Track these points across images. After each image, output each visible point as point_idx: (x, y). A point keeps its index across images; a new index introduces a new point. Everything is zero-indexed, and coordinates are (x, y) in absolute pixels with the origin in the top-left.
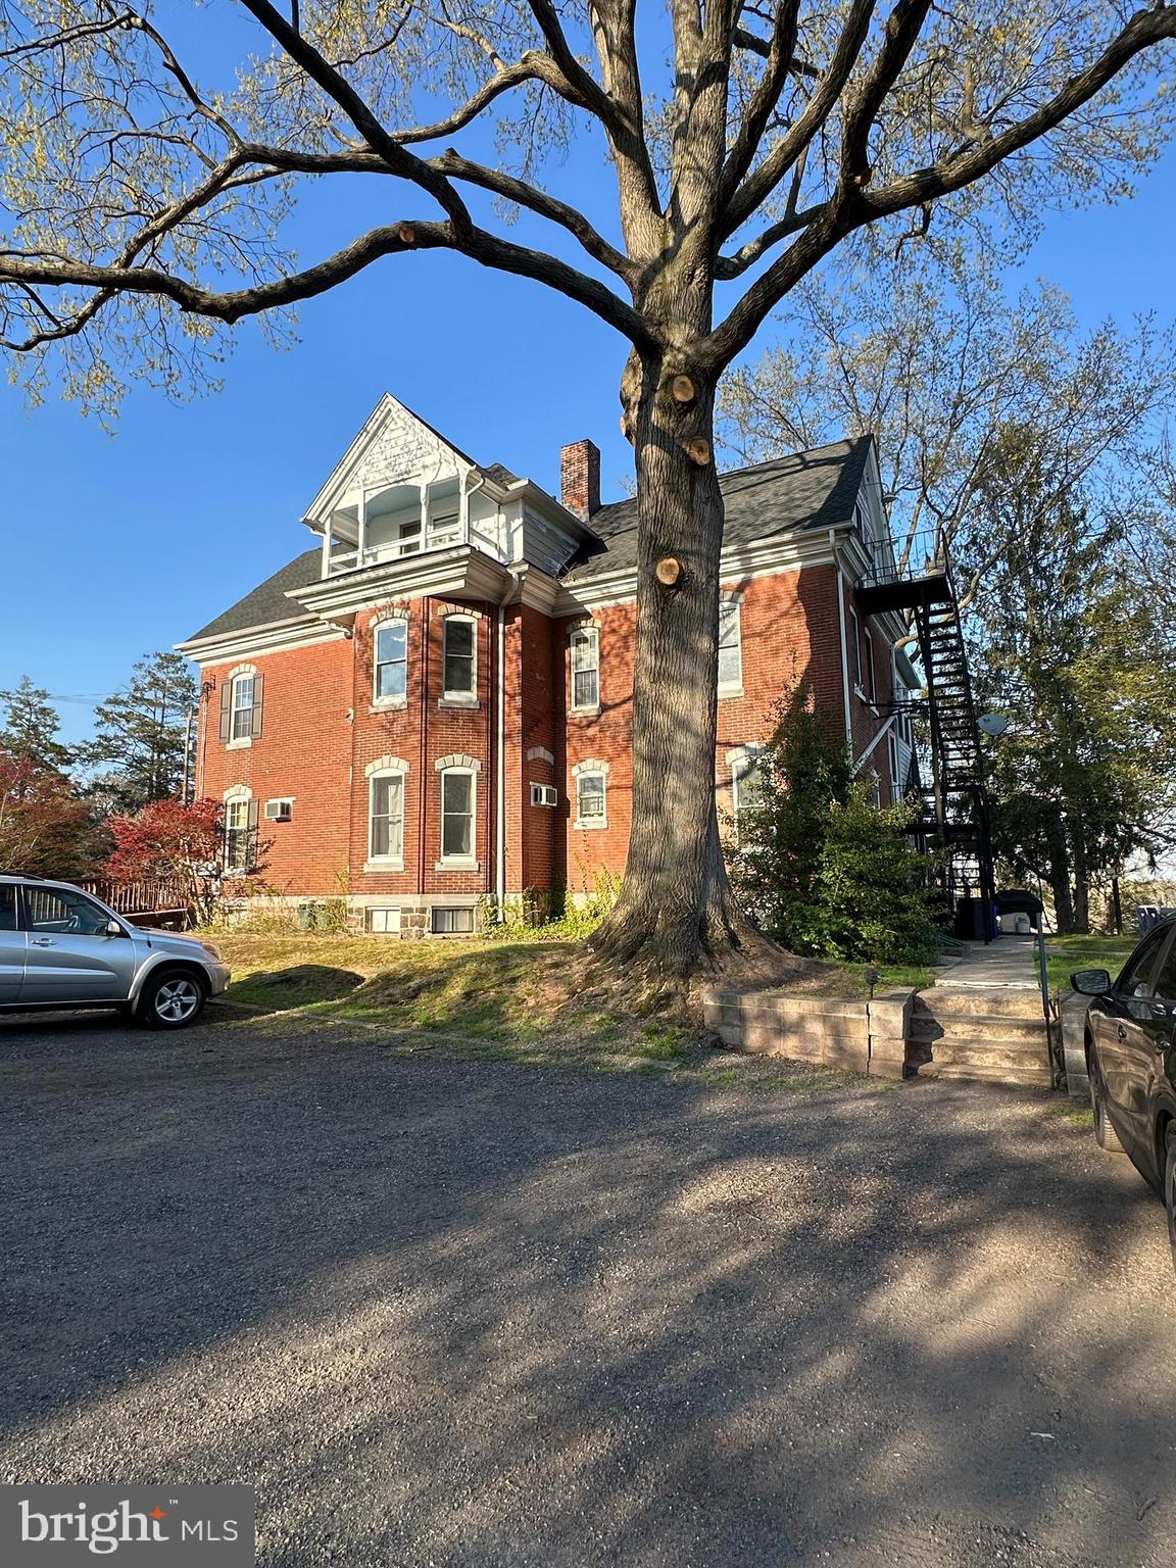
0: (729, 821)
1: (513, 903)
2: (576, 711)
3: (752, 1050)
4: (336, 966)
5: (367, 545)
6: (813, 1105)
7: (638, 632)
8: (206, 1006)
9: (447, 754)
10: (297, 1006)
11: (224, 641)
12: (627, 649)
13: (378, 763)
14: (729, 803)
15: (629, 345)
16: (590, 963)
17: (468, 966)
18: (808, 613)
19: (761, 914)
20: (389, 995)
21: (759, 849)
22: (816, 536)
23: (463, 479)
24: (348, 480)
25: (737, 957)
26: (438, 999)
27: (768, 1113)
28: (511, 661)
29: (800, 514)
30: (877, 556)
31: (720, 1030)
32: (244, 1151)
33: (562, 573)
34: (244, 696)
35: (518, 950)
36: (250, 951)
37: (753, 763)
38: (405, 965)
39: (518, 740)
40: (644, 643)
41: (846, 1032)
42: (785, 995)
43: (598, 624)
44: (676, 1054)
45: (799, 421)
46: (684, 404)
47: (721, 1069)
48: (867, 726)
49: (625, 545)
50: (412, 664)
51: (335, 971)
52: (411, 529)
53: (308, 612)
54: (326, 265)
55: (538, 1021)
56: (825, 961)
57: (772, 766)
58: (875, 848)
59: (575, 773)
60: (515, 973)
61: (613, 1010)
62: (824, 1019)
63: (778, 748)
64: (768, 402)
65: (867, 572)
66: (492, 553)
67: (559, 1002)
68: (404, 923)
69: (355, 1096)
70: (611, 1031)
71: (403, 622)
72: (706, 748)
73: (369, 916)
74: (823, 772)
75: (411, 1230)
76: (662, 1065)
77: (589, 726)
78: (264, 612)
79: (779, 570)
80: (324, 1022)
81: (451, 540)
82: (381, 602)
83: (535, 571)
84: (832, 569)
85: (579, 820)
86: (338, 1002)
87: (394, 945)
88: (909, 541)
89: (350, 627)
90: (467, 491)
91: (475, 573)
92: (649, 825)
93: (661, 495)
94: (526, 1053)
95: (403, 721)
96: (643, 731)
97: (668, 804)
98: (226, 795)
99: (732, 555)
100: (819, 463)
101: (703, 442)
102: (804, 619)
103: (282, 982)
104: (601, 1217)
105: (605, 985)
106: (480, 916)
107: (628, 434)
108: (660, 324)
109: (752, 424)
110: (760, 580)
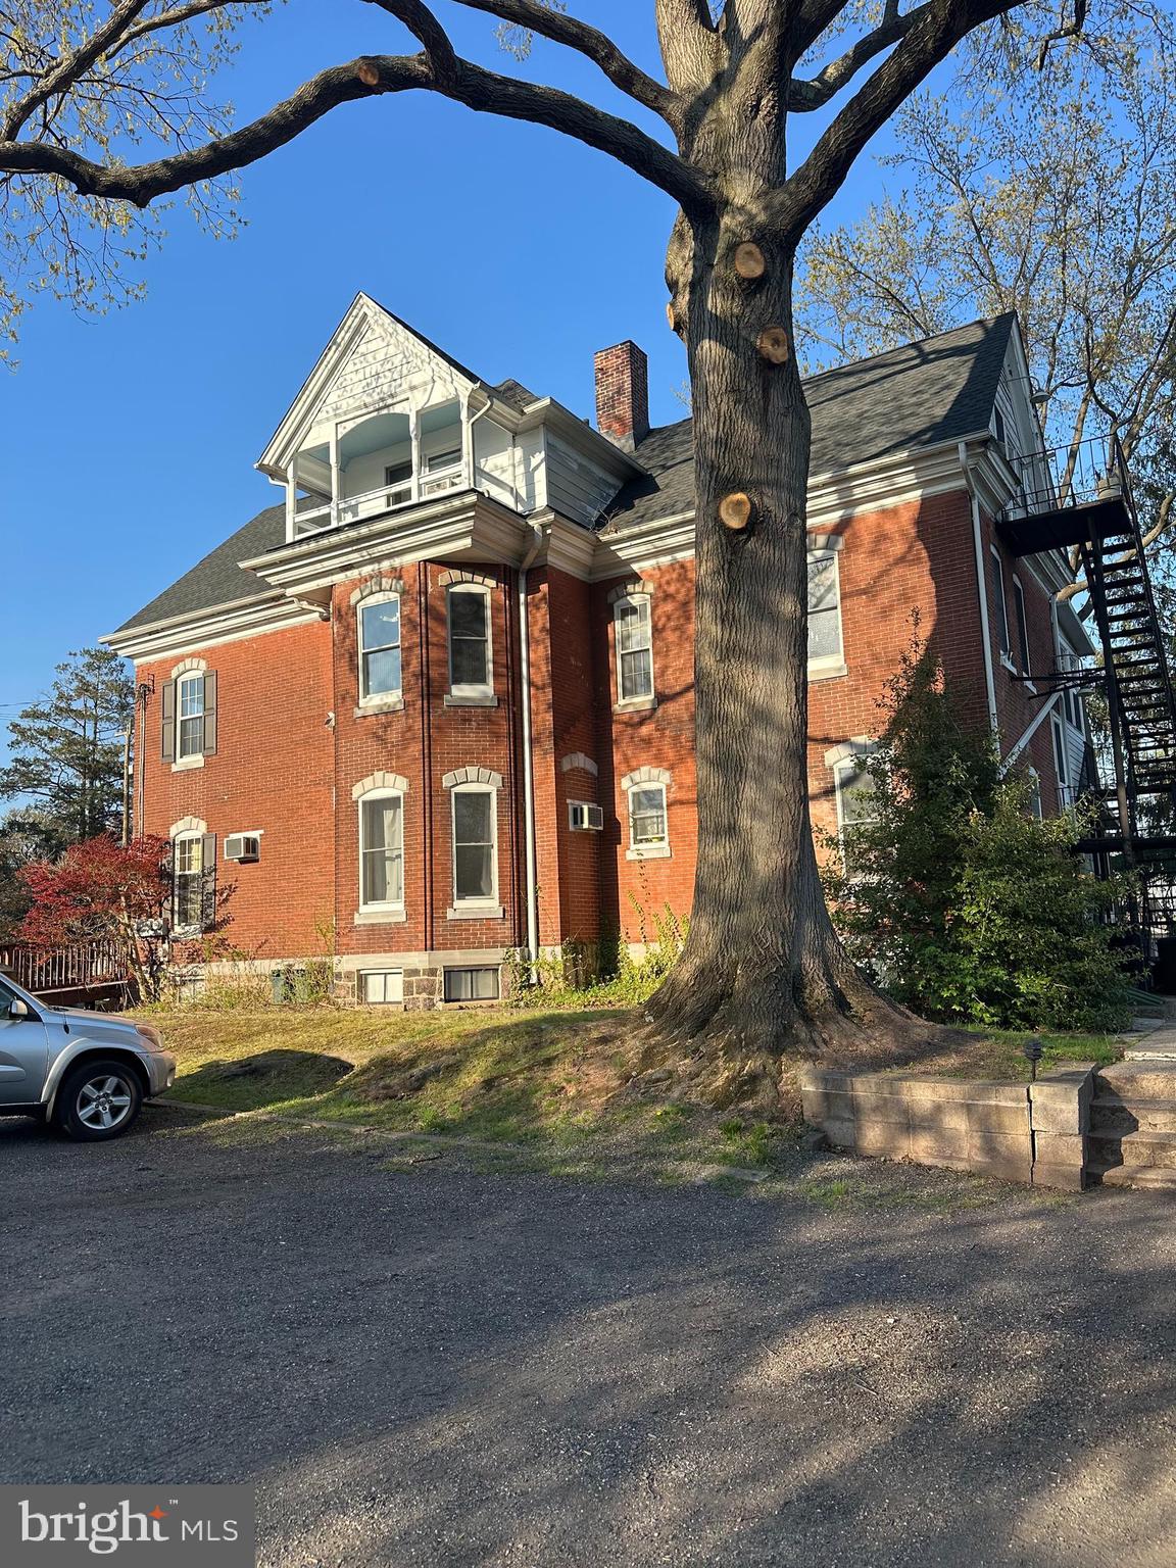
0: (832, 842)
1: (550, 959)
2: (626, 704)
3: (871, 1153)
4: (316, 1051)
5: (343, 495)
6: (956, 1228)
7: (700, 593)
8: (143, 1109)
9: (457, 767)
10: (263, 1105)
11: (163, 630)
12: (688, 618)
13: (368, 782)
14: (831, 819)
15: (675, 208)
16: (649, 1036)
17: (489, 1045)
18: (932, 558)
19: (881, 968)
20: (386, 1087)
21: (875, 879)
22: (941, 453)
23: (464, 401)
24: (314, 410)
25: (845, 1023)
26: (449, 1091)
27: (891, 1240)
28: (537, 642)
29: (915, 425)
30: (1026, 477)
31: (826, 1125)
32: (178, 1305)
33: (600, 523)
34: (192, 700)
35: (555, 1021)
36: (204, 1033)
37: (861, 765)
38: (407, 1046)
39: (549, 745)
40: (707, 609)
41: (1000, 1125)
42: (914, 1077)
43: (650, 588)
44: (765, 1159)
45: (916, 301)
46: (751, 281)
47: (827, 1180)
48: (1019, 708)
49: (680, 481)
50: (407, 650)
51: (315, 1057)
52: (400, 472)
53: (270, 587)
54: (261, 122)
55: (580, 1117)
56: (970, 1028)
57: (888, 767)
58: (1036, 872)
59: (626, 786)
60: (550, 1051)
61: (680, 1099)
62: (968, 1109)
63: (896, 742)
64: (872, 276)
65: (1012, 497)
66: (507, 499)
67: (607, 1090)
68: (408, 989)
69: (331, 1226)
70: (677, 1128)
71: (394, 596)
72: (793, 744)
73: (362, 980)
74: (958, 772)
75: (393, 1413)
76: (747, 1176)
77: (642, 722)
78: (213, 590)
79: (889, 502)
80: (297, 1125)
81: (453, 484)
82: (367, 570)
83: (565, 521)
84: (965, 496)
85: (633, 847)
86: (317, 1098)
87: (392, 1020)
88: (1073, 455)
89: (326, 606)
90: (469, 418)
91: (483, 527)
92: (719, 852)
93: (724, 407)
94: (564, 1162)
95: (399, 726)
96: (709, 725)
97: (745, 821)
98: (173, 831)
99: (825, 485)
100: (942, 354)
101: (779, 332)
102: (926, 566)
103: (245, 1074)
104: (654, 1390)
105: (668, 1065)
106: (507, 977)
107: (678, 327)
108: (716, 175)
109: (851, 309)
110: (863, 518)
